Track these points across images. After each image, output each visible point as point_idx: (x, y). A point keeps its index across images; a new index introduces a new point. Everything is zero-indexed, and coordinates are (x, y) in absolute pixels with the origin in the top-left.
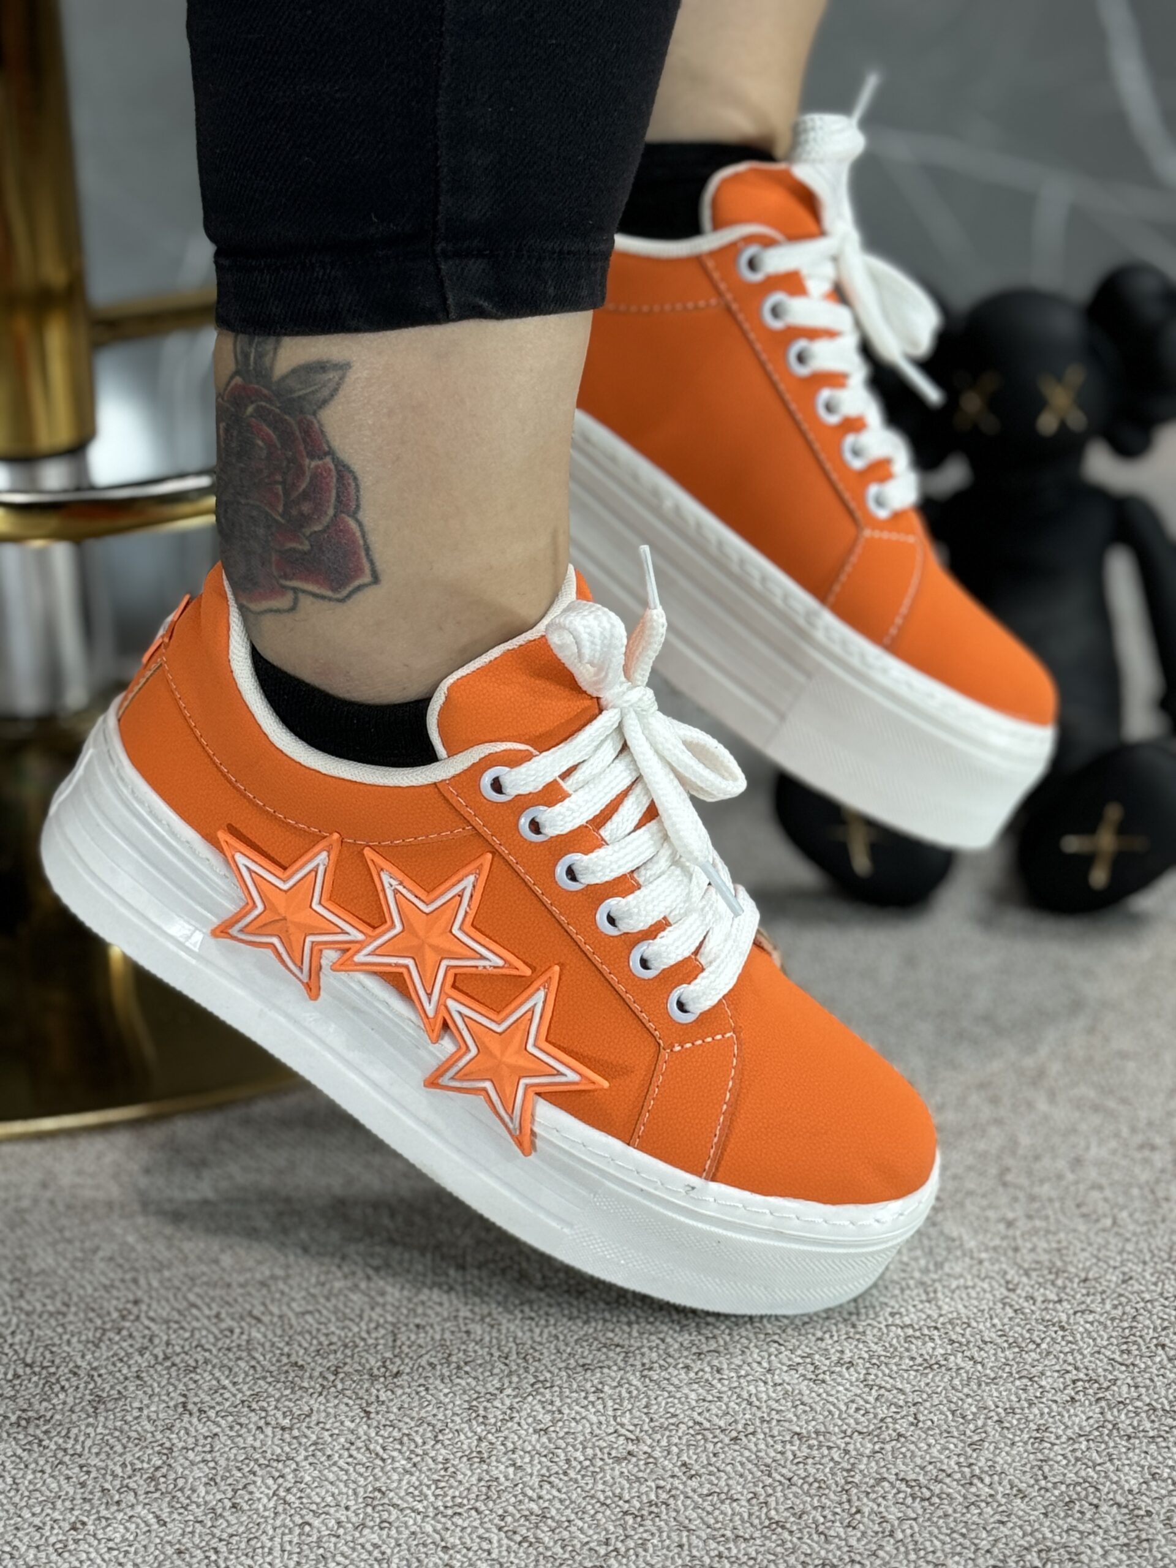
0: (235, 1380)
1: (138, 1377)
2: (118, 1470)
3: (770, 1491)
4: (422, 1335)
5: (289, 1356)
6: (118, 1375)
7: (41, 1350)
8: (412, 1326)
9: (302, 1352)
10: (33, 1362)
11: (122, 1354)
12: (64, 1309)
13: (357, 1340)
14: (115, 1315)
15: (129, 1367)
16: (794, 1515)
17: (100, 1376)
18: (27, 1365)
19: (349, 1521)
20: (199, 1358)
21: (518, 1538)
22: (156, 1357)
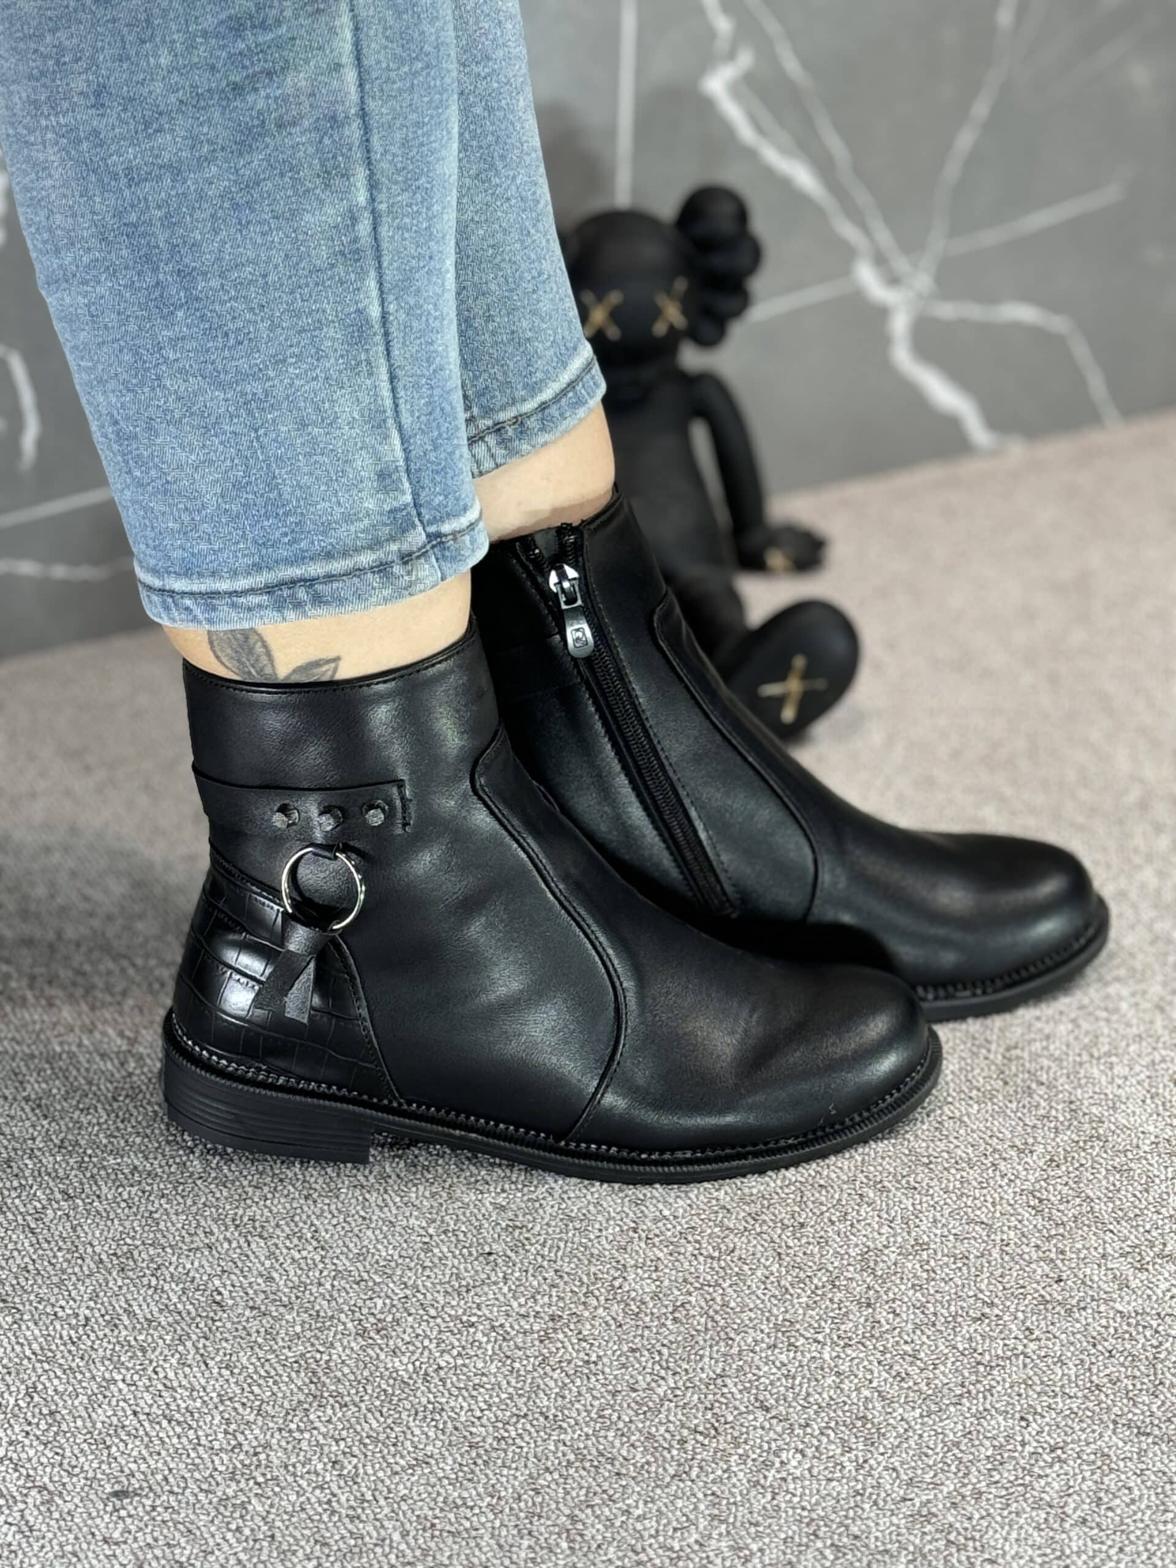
2: (585, 1279)
3: (1094, 1360)
16: (1110, 1381)
19: (763, 1341)
21: (894, 1373)
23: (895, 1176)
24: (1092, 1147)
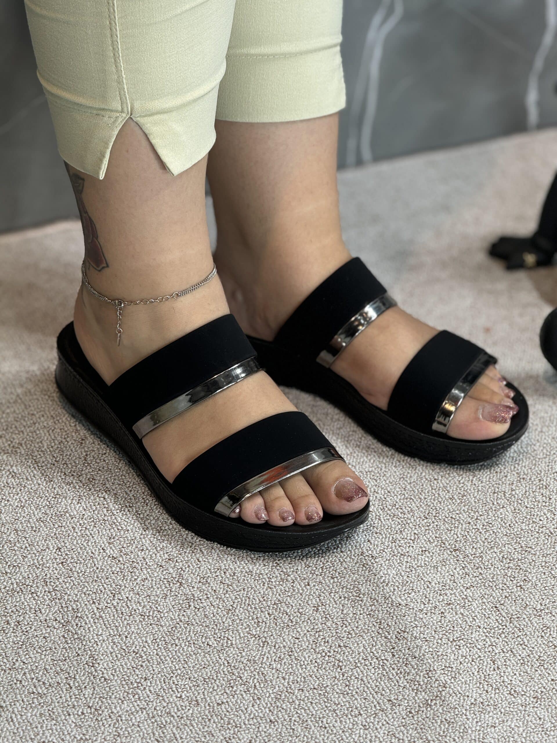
0: (182, 736)
1: (139, 726)
4: (272, 727)
5: (208, 727)
6: (130, 722)
7: (97, 699)
8: (268, 720)
9: (215, 725)
10: (92, 706)
11: (133, 710)
12: (112, 677)
13: (242, 724)
14: (135, 685)
15: (136, 718)
17: (121, 720)
18: (89, 707)
20: (169, 721)
22: (148, 714)
23: (315, 718)
24: (436, 704)
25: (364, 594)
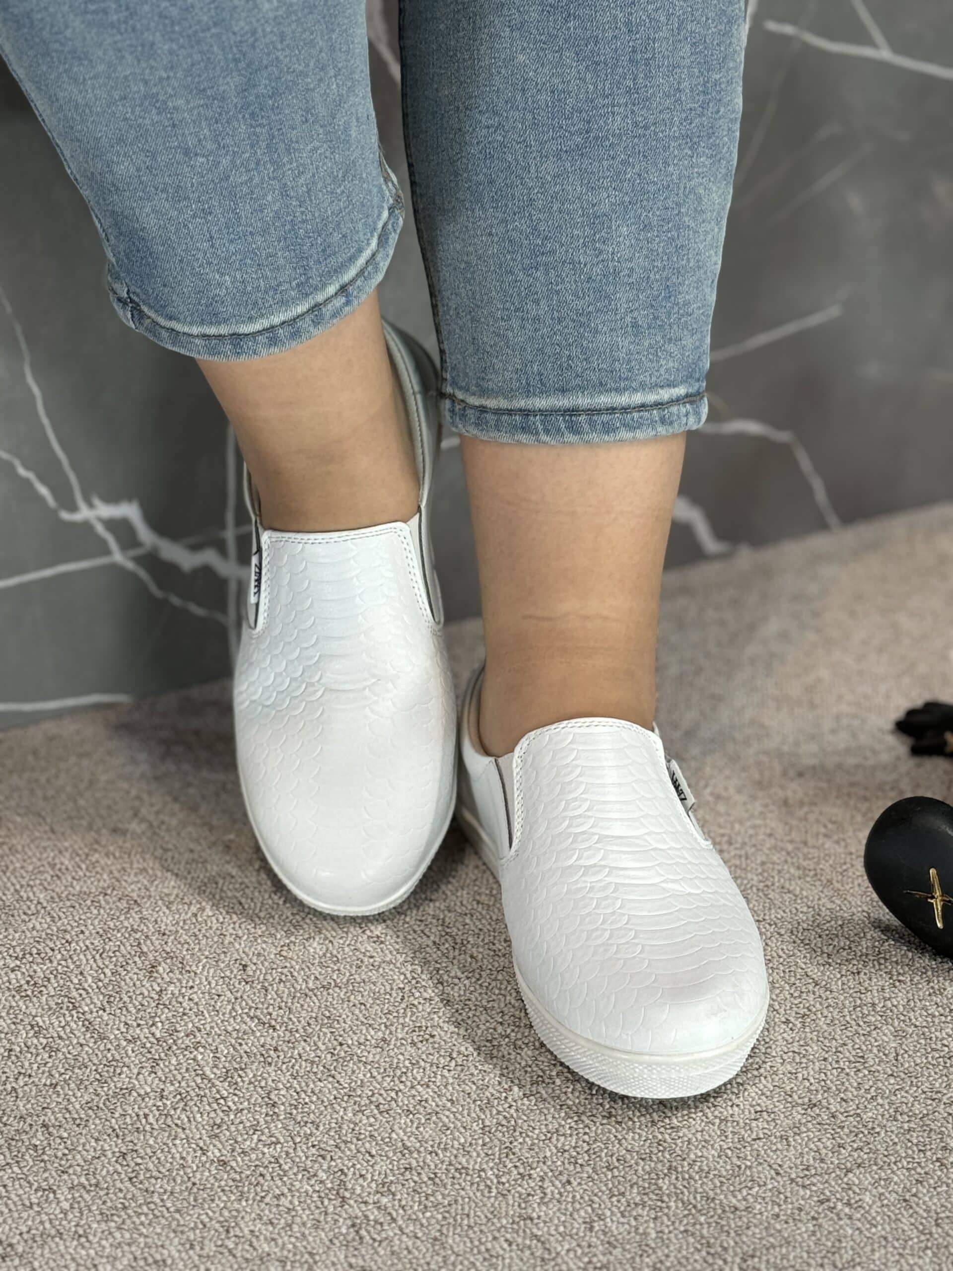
25: (668, 1195)
